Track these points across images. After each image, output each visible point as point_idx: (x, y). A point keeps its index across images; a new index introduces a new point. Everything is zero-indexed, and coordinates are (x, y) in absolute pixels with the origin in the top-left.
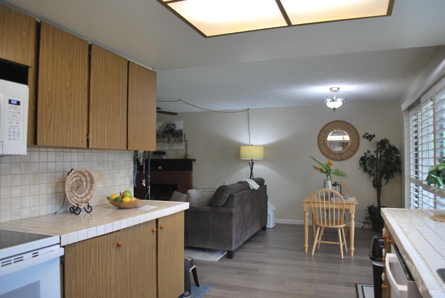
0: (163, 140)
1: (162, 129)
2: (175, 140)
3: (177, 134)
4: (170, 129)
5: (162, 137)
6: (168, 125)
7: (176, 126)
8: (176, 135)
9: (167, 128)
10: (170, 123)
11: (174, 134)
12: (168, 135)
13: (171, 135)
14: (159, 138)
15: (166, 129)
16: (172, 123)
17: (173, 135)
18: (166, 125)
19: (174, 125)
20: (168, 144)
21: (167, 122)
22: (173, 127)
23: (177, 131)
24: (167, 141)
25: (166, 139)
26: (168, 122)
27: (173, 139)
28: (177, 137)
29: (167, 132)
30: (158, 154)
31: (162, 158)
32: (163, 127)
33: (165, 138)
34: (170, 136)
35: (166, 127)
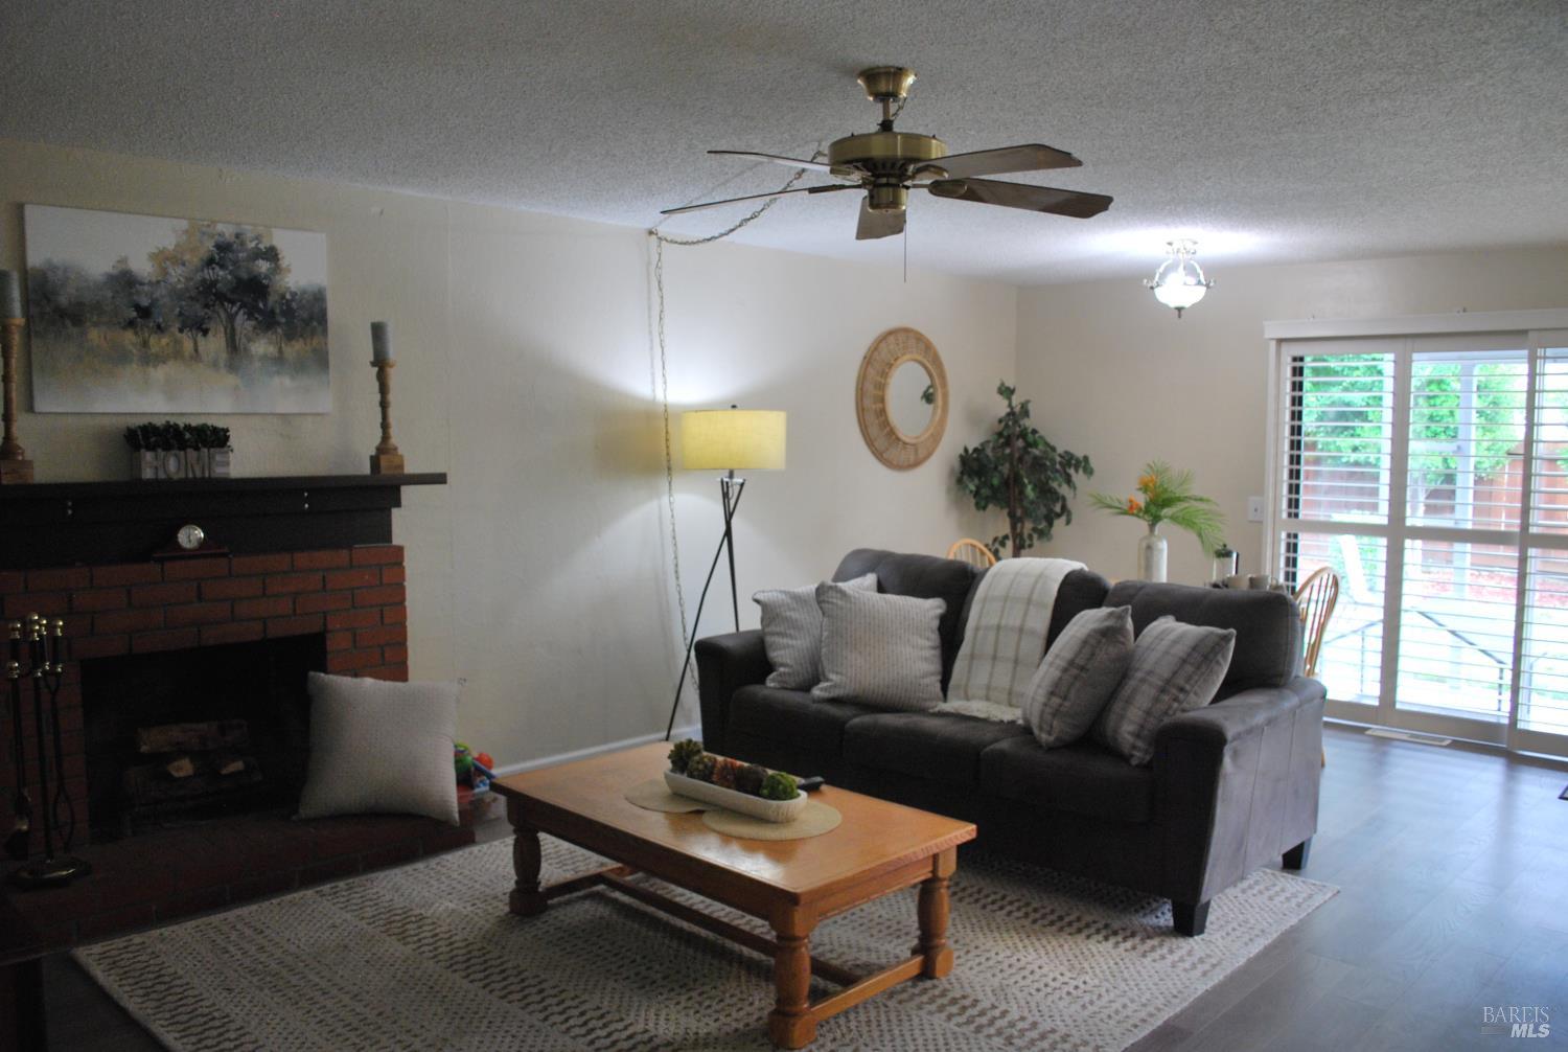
0: (188, 345)
1: (180, 270)
2: (280, 351)
3: (289, 312)
4: (244, 275)
5: (181, 331)
6: (223, 248)
7: (284, 263)
8: (283, 320)
9: (222, 267)
10: (237, 236)
11: (272, 312)
12: (231, 318)
13: (250, 316)
14: (160, 329)
15: (209, 274)
16: (258, 238)
17: (267, 322)
18: (210, 245)
19: (272, 254)
20: (231, 380)
21: (220, 227)
22: (263, 266)
23: (294, 294)
24: (224, 356)
25: (214, 344)
26: (227, 231)
27: (261, 347)
28: (290, 336)
29: (221, 298)
30: (183, 446)
31: (219, 471)
32: (187, 257)
33: (205, 332)
34: (243, 324)
35: (210, 262)
